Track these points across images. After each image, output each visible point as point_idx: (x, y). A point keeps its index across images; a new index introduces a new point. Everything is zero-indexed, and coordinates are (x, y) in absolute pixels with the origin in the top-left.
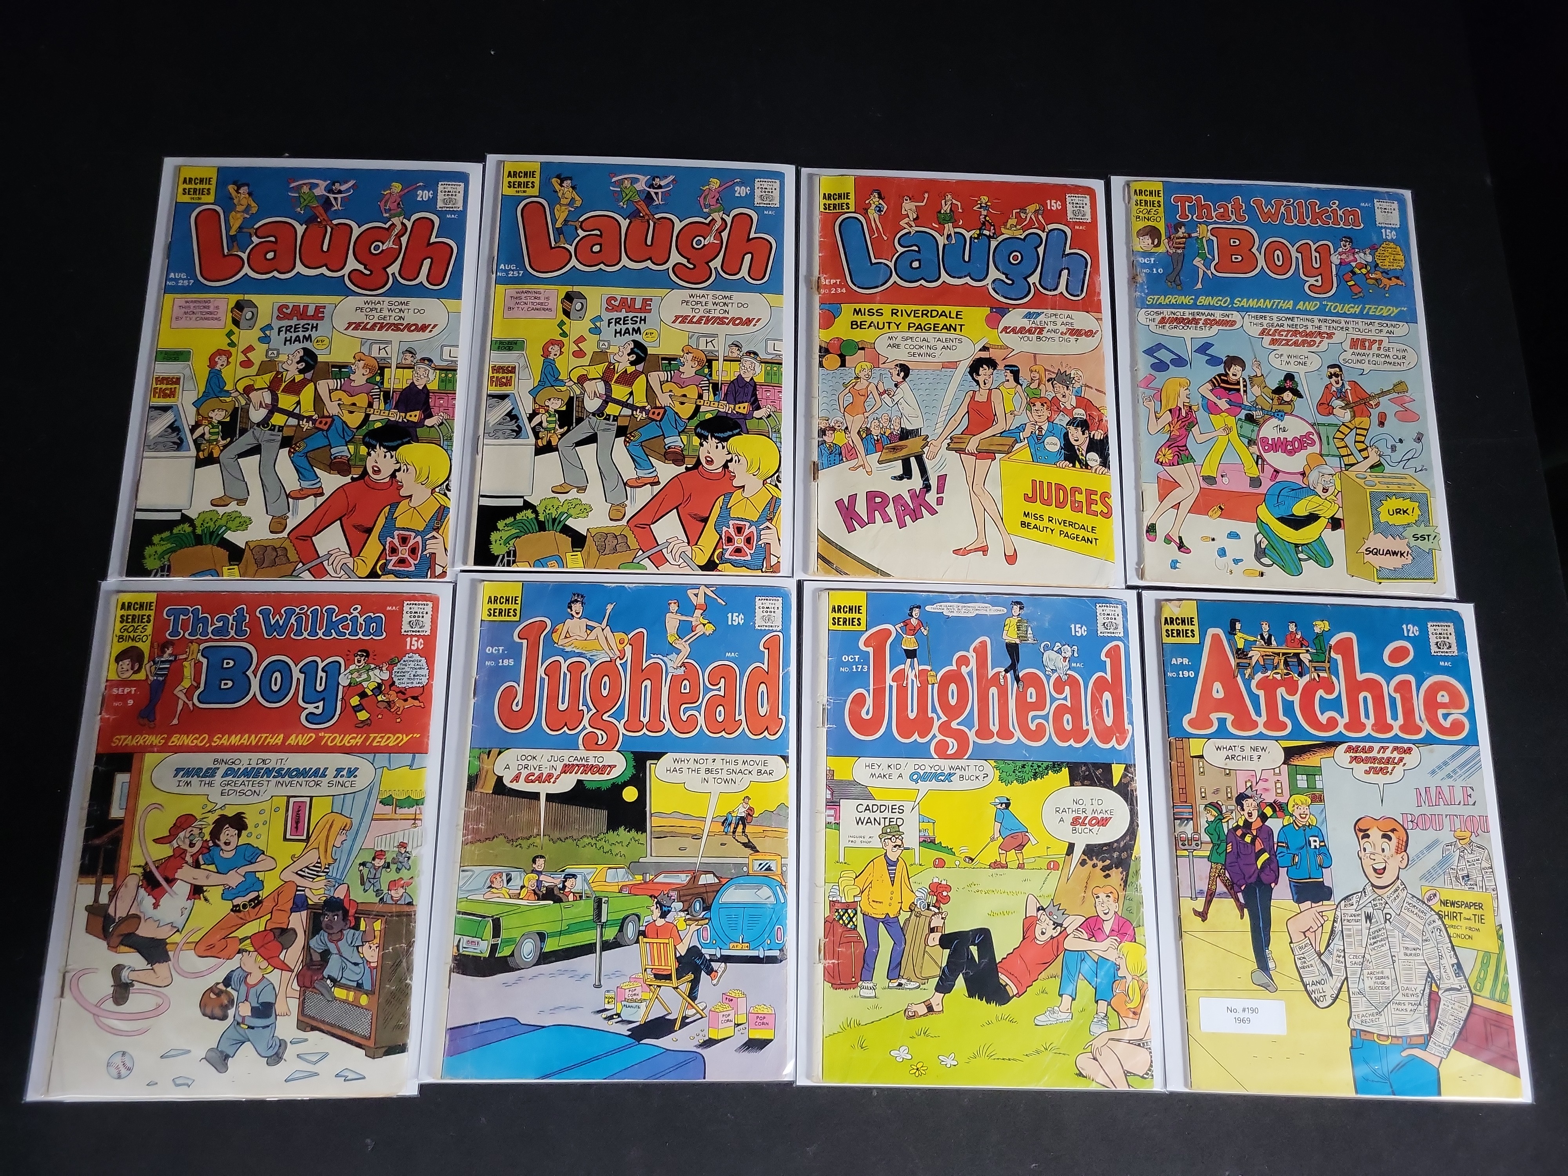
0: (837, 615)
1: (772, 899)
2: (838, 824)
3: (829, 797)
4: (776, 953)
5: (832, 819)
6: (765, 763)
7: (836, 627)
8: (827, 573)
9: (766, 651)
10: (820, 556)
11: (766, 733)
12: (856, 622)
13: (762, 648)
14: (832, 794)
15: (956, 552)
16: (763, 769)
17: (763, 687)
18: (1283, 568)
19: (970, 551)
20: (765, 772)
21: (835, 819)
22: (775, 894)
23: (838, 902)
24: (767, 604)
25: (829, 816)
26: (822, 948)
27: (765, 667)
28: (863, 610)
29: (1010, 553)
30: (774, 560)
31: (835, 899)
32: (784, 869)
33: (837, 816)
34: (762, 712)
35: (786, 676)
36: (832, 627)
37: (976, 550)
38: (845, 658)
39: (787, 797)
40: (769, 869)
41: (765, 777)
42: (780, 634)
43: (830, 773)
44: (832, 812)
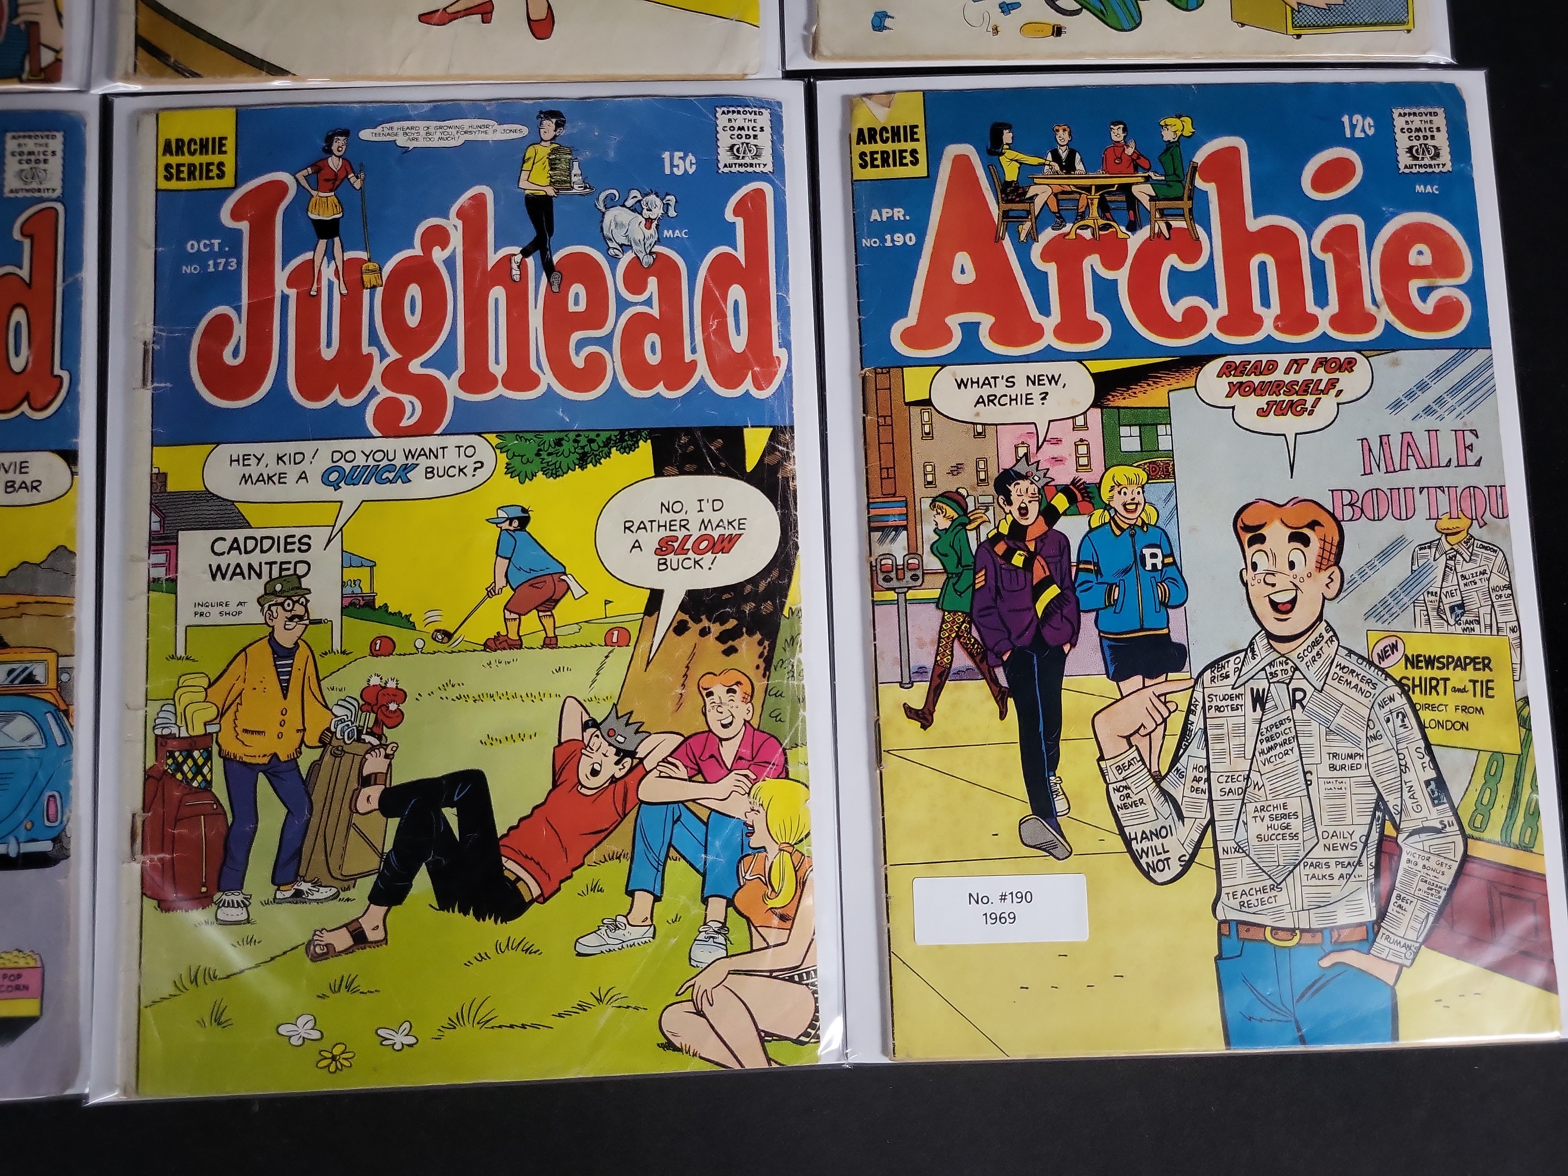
0: (174, 160)
1: (37, 740)
2: (174, 581)
3: (156, 527)
4: (46, 846)
5: (160, 573)
6: (22, 468)
7: (174, 185)
8: (156, 74)
9: (27, 243)
10: (141, 42)
11: (25, 407)
12: (215, 172)
13: (17, 235)
14: (162, 523)
15: (425, 18)
16: (19, 479)
17: (19, 315)
18: (1101, 16)
19: (455, 16)
20: (24, 486)
21: (168, 571)
22: (42, 728)
23: (171, 736)
24: (30, 145)
25: (155, 565)
26: (139, 831)
27: (24, 273)
28: (230, 145)
29: (539, 13)
30: (47, 57)
31: (166, 732)
32: (64, 677)
33: (172, 565)
34: (17, 364)
35: (73, 292)
36: (164, 185)
37: (468, 12)
38: (192, 246)
39: (72, 533)
40: (30, 679)
41: (23, 497)
42: (60, 207)
43: (159, 479)
44: (161, 558)
